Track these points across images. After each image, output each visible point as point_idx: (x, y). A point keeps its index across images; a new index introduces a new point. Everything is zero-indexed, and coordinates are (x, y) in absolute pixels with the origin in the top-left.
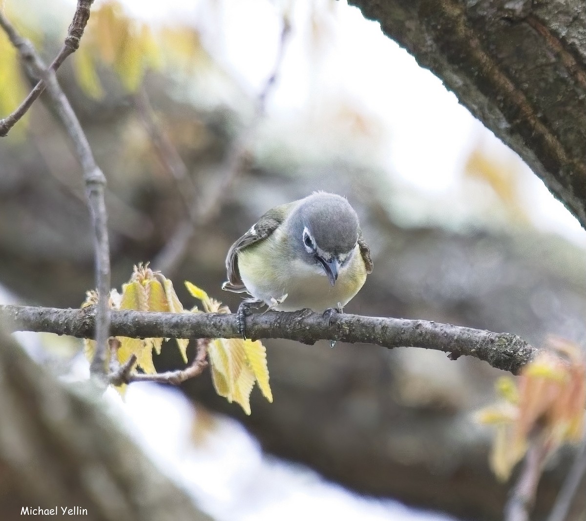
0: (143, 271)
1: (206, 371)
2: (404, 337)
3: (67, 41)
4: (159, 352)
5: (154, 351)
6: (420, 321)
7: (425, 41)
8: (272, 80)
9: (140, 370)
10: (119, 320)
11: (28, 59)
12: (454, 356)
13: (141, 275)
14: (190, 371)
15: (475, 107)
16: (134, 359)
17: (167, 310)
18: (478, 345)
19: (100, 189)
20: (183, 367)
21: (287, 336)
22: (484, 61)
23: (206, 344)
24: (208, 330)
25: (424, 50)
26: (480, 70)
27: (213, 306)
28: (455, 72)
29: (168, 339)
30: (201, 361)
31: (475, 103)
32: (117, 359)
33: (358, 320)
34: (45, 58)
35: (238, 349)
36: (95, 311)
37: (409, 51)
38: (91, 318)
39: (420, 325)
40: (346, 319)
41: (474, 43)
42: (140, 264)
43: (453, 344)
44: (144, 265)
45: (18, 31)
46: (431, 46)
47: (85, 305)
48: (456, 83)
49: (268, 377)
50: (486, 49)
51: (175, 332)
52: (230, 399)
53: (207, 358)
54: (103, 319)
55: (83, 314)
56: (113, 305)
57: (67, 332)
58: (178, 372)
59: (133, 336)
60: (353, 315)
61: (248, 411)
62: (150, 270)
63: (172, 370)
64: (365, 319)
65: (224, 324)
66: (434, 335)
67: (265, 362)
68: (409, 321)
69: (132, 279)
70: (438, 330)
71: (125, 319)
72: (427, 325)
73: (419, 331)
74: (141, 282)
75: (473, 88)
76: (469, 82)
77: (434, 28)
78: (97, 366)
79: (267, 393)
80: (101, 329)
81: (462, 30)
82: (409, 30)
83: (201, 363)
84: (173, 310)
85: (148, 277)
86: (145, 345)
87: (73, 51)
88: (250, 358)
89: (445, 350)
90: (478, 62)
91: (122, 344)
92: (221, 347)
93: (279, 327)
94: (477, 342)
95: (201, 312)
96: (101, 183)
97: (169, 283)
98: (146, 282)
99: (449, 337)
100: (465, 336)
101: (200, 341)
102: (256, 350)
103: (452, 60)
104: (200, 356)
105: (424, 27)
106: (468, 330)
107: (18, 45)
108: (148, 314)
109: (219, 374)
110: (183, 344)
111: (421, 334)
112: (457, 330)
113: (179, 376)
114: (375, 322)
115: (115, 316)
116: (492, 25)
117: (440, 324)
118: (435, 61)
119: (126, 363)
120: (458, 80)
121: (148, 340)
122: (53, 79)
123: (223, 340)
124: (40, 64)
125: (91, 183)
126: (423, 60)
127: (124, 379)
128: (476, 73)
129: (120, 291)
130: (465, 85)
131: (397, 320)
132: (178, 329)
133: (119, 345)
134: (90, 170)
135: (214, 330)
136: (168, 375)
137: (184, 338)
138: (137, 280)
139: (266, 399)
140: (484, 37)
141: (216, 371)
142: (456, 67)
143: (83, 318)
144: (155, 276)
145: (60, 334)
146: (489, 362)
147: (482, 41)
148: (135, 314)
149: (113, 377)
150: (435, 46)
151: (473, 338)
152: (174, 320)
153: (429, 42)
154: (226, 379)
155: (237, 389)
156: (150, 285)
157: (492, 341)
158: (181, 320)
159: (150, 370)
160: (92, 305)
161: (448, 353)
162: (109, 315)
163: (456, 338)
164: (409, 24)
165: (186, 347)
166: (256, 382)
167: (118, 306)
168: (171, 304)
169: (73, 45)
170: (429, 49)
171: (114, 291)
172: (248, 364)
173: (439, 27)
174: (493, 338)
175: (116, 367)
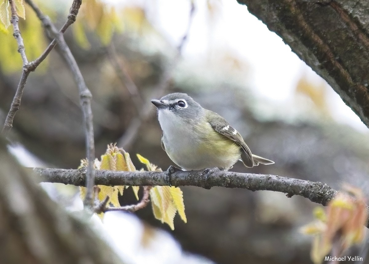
0: (113, 148)
1: (149, 205)
2: (261, 184)
3: (69, 17)
4: (122, 194)
5: (119, 194)
6: (271, 176)
7: (273, 16)
8: (185, 38)
9: (111, 204)
10: (99, 176)
11: (47, 27)
12: (290, 196)
13: (111, 150)
14: (140, 205)
15: (301, 54)
16: (108, 198)
17: (127, 170)
18: (303, 189)
19: (89, 101)
20: (136, 202)
21: (195, 184)
22: (306, 27)
23: (148, 190)
24: (150, 181)
25: (272, 21)
26: (304, 32)
27: (153, 168)
28: (290, 34)
29: (127, 187)
30: (146, 199)
31: (301, 52)
32: (98, 199)
33: (235, 175)
34: (57, 26)
35: (167, 192)
36: (86, 170)
37: (263, 22)
38: (84, 175)
39: (270, 178)
40: (228, 174)
41: (300, 17)
42: (111, 144)
43: (289, 188)
44: (113, 145)
45: (42, 11)
46: (275, 19)
47: (80, 167)
48: (290, 40)
49: (184, 209)
50: (307, 21)
51: (131, 182)
52: (163, 221)
53: (149, 198)
54: (91, 175)
55: (79, 172)
56: (96, 167)
57: (70, 182)
58: (133, 206)
59: (108, 184)
60: (232, 172)
61: (173, 228)
62: (116, 147)
63: (129, 204)
64: (239, 174)
65: (159, 177)
66: (278, 184)
67: (182, 200)
68: (264, 175)
69: (107, 153)
70: (280, 180)
71: (103, 175)
72: (274, 177)
73: (270, 181)
74: (112, 154)
75: (300, 42)
76: (297, 39)
77: (278, 9)
78: (88, 202)
79: (184, 218)
80: (90, 181)
81: (293, 10)
82: (264, 10)
83: (145, 200)
84: (130, 170)
85: (116, 151)
86: (114, 190)
87: (73, 23)
88: (174, 197)
89: (285, 192)
90: (302, 28)
91: (101, 190)
92: (157, 191)
93: (191, 179)
94: (303, 188)
95: (146, 171)
96: (89, 97)
97: (127, 155)
98: (115, 154)
99: (286, 184)
100: (296, 184)
101: (145, 188)
102: (177, 193)
103: (288, 27)
104: (146, 197)
105: (272, 8)
106: (298, 181)
107: (42, 19)
108: (116, 172)
109: (156, 207)
110: (136, 189)
111: (271, 183)
112: (291, 181)
113: (134, 208)
114: (245, 176)
115: (97, 173)
116: (310, 7)
117: (281, 177)
118: (278, 28)
119: (103, 201)
120: (291, 38)
121: (116, 187)
122: (62, 39)
123: (159, 187)
124: (54, 29)
125: (83, 97)
126: (271, 27)
127: (102, 210)
128: (301, 35)
129: (100, 159)
130: (295, 41)
131: (257, 175)
132: (133, 180)
133: (99, 190)
134: (83, 90)
135: (153, 181)
136: (127, 207)
137: (136, 185)
138: (109, 153)
139: (183, 221)
140: (306, 14)
141: (155, 205)
142: (290, 31)
143: (79, 175)
144: (120, 151)
145: (66, 184)
146: (310, 198)
147: (304, 16)
148: (108, 172)
149: (96, 209)
150: (278, 19)
151: (300, 185)
152: (131, 176)
153: (275, 17)
154: (161, 210)
155: (167, 216)
156: (117, 156)
157: (311, 187)
158: (135, 175)
159: (117, 205)
160: (84, 167)
161: (287, 194)
162: (94, 173)
163: (290, 185)
164: (263, 6)
165: (138, 191)
166: (177, 211)
167: (99, 168)
168: (129, 166)
169: (72, 19)
170: (275, 21)
171: (97, 159)
172: (172, 201)
173: (280, 8)
174: (312, 185)
175: (98, 203)
